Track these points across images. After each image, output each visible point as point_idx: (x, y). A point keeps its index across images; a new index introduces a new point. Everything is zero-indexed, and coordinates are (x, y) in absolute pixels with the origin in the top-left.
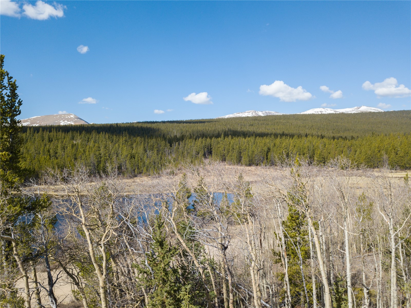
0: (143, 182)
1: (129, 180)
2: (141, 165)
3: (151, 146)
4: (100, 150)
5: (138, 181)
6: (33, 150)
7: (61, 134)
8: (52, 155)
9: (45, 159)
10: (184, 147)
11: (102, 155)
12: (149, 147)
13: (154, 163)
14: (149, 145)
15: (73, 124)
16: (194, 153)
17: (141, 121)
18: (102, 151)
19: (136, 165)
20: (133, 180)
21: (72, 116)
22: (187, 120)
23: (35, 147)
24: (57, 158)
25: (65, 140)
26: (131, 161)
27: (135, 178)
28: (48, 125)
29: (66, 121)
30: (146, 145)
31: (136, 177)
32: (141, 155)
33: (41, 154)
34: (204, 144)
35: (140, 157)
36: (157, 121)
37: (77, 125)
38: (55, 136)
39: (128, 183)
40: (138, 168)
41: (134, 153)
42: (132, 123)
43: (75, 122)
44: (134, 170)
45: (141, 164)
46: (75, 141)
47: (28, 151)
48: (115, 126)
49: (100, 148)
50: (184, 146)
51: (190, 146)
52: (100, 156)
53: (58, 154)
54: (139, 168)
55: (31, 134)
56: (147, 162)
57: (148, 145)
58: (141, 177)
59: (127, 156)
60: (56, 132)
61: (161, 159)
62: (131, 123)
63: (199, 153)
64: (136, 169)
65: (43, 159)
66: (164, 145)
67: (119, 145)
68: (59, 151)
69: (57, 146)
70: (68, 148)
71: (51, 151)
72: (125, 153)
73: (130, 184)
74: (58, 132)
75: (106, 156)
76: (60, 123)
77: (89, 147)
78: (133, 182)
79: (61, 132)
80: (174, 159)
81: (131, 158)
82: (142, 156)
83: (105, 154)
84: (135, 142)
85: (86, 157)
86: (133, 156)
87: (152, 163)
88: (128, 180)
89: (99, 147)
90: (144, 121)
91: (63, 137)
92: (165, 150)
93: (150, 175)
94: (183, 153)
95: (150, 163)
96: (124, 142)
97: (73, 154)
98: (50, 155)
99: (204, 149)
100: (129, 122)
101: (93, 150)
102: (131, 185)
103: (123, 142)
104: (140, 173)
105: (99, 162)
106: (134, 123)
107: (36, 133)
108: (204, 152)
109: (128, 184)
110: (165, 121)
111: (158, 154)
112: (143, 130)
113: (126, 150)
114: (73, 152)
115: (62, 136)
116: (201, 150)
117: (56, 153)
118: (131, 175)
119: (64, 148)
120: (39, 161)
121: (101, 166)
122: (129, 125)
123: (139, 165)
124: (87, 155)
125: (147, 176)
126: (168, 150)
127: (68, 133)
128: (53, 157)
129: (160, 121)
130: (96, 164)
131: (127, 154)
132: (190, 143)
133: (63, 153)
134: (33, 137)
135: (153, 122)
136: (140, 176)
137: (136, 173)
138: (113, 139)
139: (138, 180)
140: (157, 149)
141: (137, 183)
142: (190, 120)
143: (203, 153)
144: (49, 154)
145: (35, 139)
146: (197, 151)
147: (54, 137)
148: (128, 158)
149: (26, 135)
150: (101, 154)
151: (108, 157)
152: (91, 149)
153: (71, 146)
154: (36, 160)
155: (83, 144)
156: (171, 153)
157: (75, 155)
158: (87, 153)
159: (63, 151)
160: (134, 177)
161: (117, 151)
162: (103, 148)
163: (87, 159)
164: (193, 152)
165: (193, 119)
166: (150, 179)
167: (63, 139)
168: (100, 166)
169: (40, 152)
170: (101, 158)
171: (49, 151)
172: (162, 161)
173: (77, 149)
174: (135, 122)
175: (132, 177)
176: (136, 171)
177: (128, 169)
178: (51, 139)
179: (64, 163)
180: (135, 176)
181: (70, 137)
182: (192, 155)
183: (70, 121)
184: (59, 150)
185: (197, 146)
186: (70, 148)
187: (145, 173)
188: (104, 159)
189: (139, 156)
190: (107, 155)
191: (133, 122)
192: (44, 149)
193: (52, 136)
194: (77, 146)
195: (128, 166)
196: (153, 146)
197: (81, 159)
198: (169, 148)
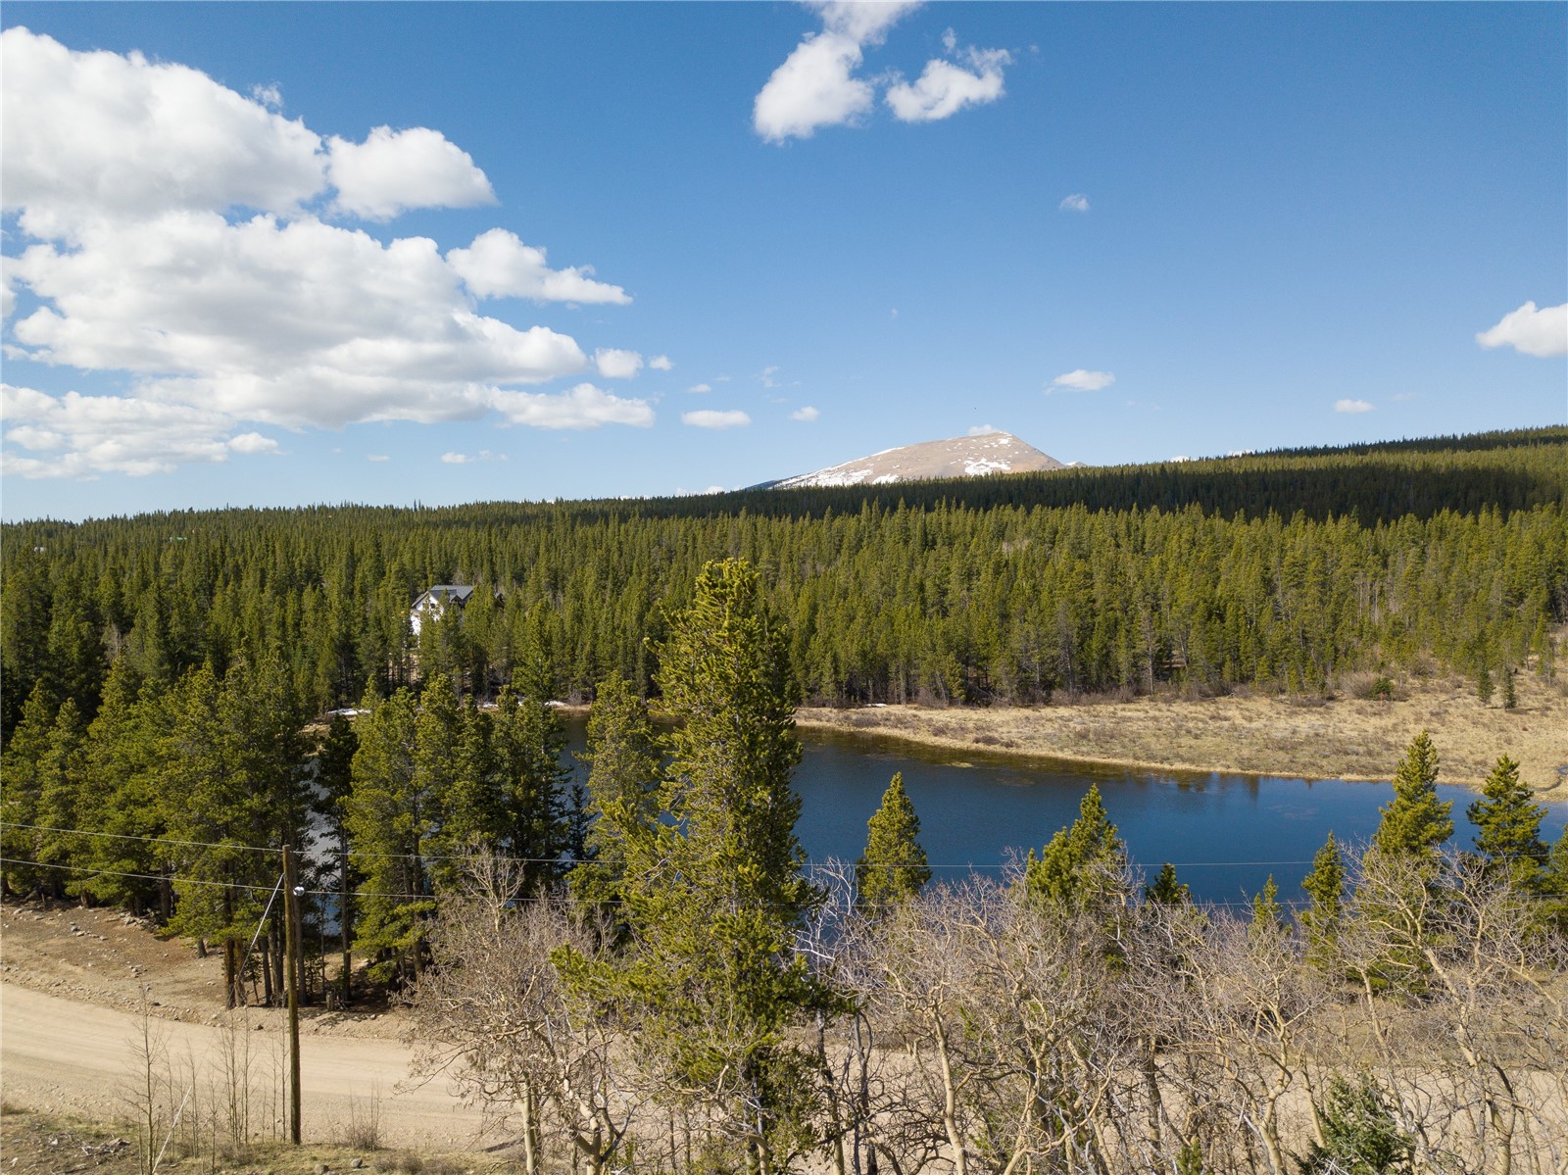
0: (1250, 720)
1: (1199, 708)
2: (1249, 649)
3: (1294, 564)
4: (1092, 586)
5: (1233, 712)
6: (875, 582)
7: (961, 519)
8: (930, 601)
9: (908, 616)
10: (1448, 571)
11: (1098, 605)
12: (1285, 569)
13: (1305, 638)
14: (1288, 560)
15: (1006, 468)
16: (1496, 597)
17: (1262, 449)
18: (1099, 590)
19: (1226, 646)
20: (1212, 708)
21: (1004, 441)
22: (1474, 433)
23: (881, 573)
24: (945, 614)
25: (975, 539)
26: (1207, 628)
27: (1222, 698)
28: (925, 479)
29: (983, 461)
30: (1274, 560)
31: (1224, 695)
32: (1251, 605)
33: (897, 599)
34: (1549, 557)
35: (1245, 613)
36: (1330, 446)
37: (1020, 475)
38: (944, 527)
39: (1194, 719)
40: (1236, 659)
41: (1221, 597)
42: (1225, 458)
43: (1014, 461)
44: (1220, 666)
45: (1248, 644)
46: (1009, 541)
47: (861, 585)
48: (1155, 472)
49: (1091, 578)
50: (1447, 564)
51: (1480, 563)
52: (1091, 609)
53: (950, 596)
54: (1239, 657)
55: (874, 521)
56: (1273, 636)
57: (1282, 558)
58: (1246, 698)
59: (1193, 610)
60: (949, 512)
61: (1336, 621)
62: (1218, 458)
63: (1521, 598)
64: (1228, 664)
65: (901, 616)
66: (1352, 561)
67: (1163, 563)
68: (954, 586)
69: (948, 569)
70: (983, 575)
71: (928, 584)
72: (1185, 598)
73: (1201, 725)
74: (953, 509)
75: (1112, 609)
76: (965, 466)
77: (1052, 571)
78: (1212, 718)
79: (961, 511)
80: (1394, 623)
81: (1209, 619)
82: (1252, 611)
83: (1108, 602)
84: (1230, 547)
85: (1041, 611)
86: (1218, 608)
87: (1295, 639)
88: (1192, 708)
89: (1089, 575)
90: (1274, 450)
91: (968, 529)
92: (1356, 582)
93: (1283, 691)
94: (1439, 596)
95: (1288, 640)
96: (1187, 546)
97: (996, 601)
98: (923, 601)
99: (1551, 578)
100: (1212, 456)
101: (1067, 586)
102: (1204, 731)
103: (1180, 547)
104: (1245, 679)
105: (1086, 632)
106: (1231, 457)
107: (886, 514)
108: (1552, 593)
109: (1191, 725)
110: (1368, 443)
111: (1325, 598)
112: (1266, 489)
113: (1191, 587)
114: (997, 591)
115: (964, 525)
116: (1536, 584)
117: (944, 593)
118: (1206, 687)
119: (969, 575)
120: (891, 621)
121: (1093, 647)
122: (1210, 468)
123: (1242, 648)
124: (1043, 603)
125: (1269, 694)
126: (1369, 581)
127: (985, 511)
128: (933, 606)
129: (1344, 443)
130: (1076, 640)
131: (1193, 600)
132: (1479, 550)
133: (965, 592)
134: (879, 531)
135: (1315, 448)
136: (1241, 691)
137: (1227, 676)
138: (1144, 536)
139: (1234, 707)
140: (1321, 578)
141: (1226, 724)
142: (1490, 434)
143: (1544, 596)
144: (922, 598)
145: (882, 536)
146: (1510, 591)
147: (941, 530)
148: (1197, 617)
149: (859, 521)
150: (1094, 601)
151: (1119, 614)
152: (1062, 582)
153: (990, 571)
154: (883, 617)
155: (1034, 561)
156: (1381, 593)
157: (1004, 602)
158: (1045, 595)
159: (966, 586)
160: (1218, 695)
161: (1157, 588)
162: (1104, 578)
163: (1042, 622)
164: (1494, 592)
165: (1507, 430)
166: (1281, 707)
167: (969, 536)
168: (1089, 646)
169: (894, 590)
170: (1094, 615)
171: (922, 588)
172: (1338, 632)
173: (1012, 580)
174: (1237, 457)
175: (1208, 696)
176: (1227, 669)
177: (1196, 661)
178: (930, 537)
179: (966, 631)
180: (1223, 689)
181: (991, 529)
182: (1487, 607)
183: (996, 460)
184: (953, 581)
185: (1513, 566)
186: (990, 578)
187: (1263, 682)
188: (1106, 619)
189: (1240, 612)
190: (1117, 604)
191: (1229, 454)
192: (907, 582)
193: (934, 527)
194: (1011, 568)
195: (1197, 650)
196: (1304, 565)
197: (1025, 621)
198: (1375, 575)
